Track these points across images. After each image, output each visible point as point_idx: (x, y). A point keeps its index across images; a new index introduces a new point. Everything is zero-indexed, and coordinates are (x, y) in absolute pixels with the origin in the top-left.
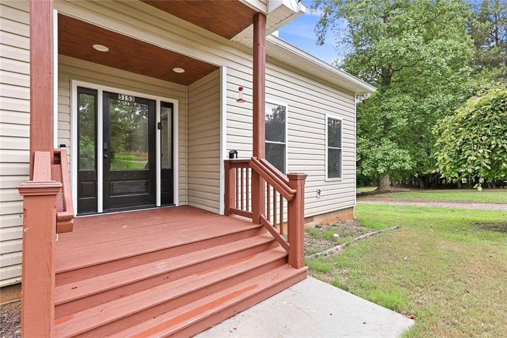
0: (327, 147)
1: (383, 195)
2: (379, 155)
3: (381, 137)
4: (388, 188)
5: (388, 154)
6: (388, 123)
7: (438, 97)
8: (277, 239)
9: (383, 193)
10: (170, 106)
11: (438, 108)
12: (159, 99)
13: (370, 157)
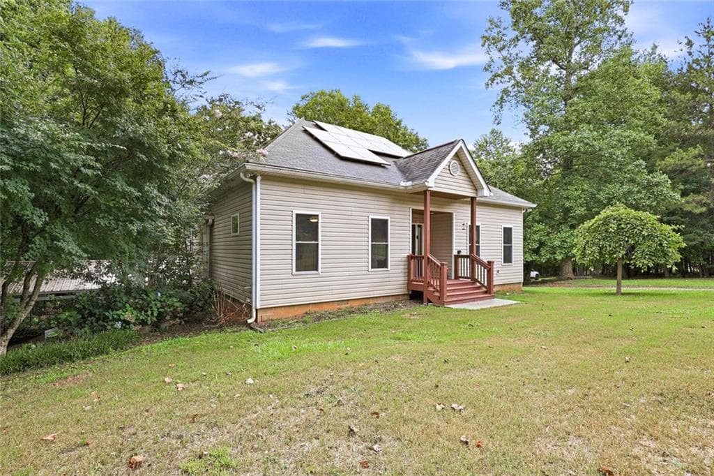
0: (503, 245)
1: (562, 282)
2: (557, 243)
3: (561, 223)
4: (571, 275)
5: (565, 241)
6: (567, 211)
7: (614, 187)
8: (483, 285)
9: (564, 280)
10: (420, 226)
11: (614, 198)
13: (549, 244)
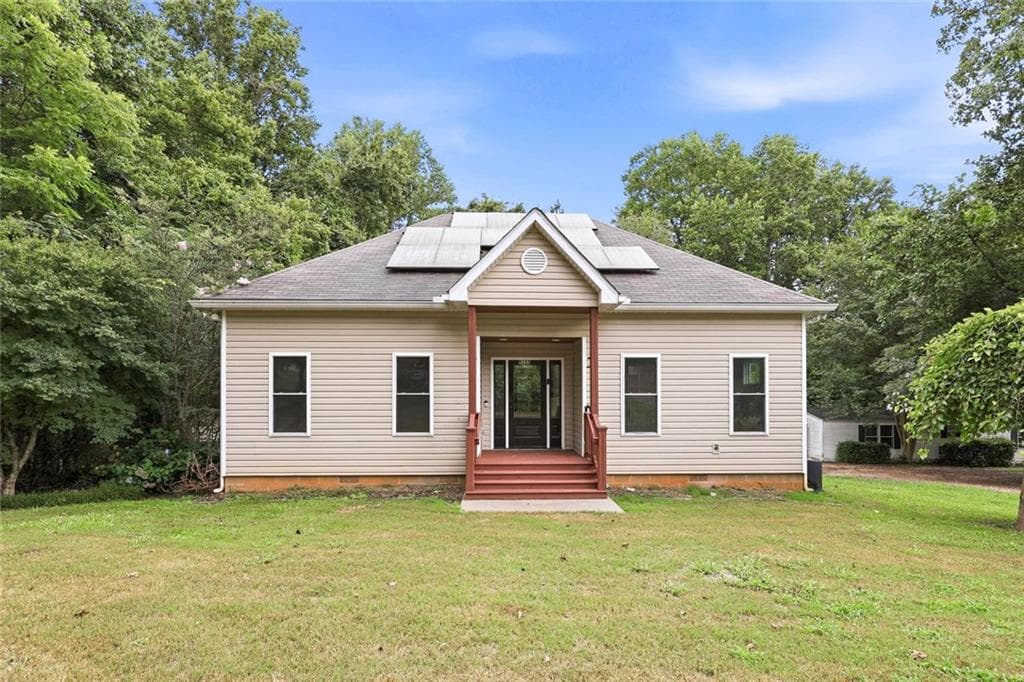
0: (732, 394)
10: (559, 362)
12: (548, 359)
